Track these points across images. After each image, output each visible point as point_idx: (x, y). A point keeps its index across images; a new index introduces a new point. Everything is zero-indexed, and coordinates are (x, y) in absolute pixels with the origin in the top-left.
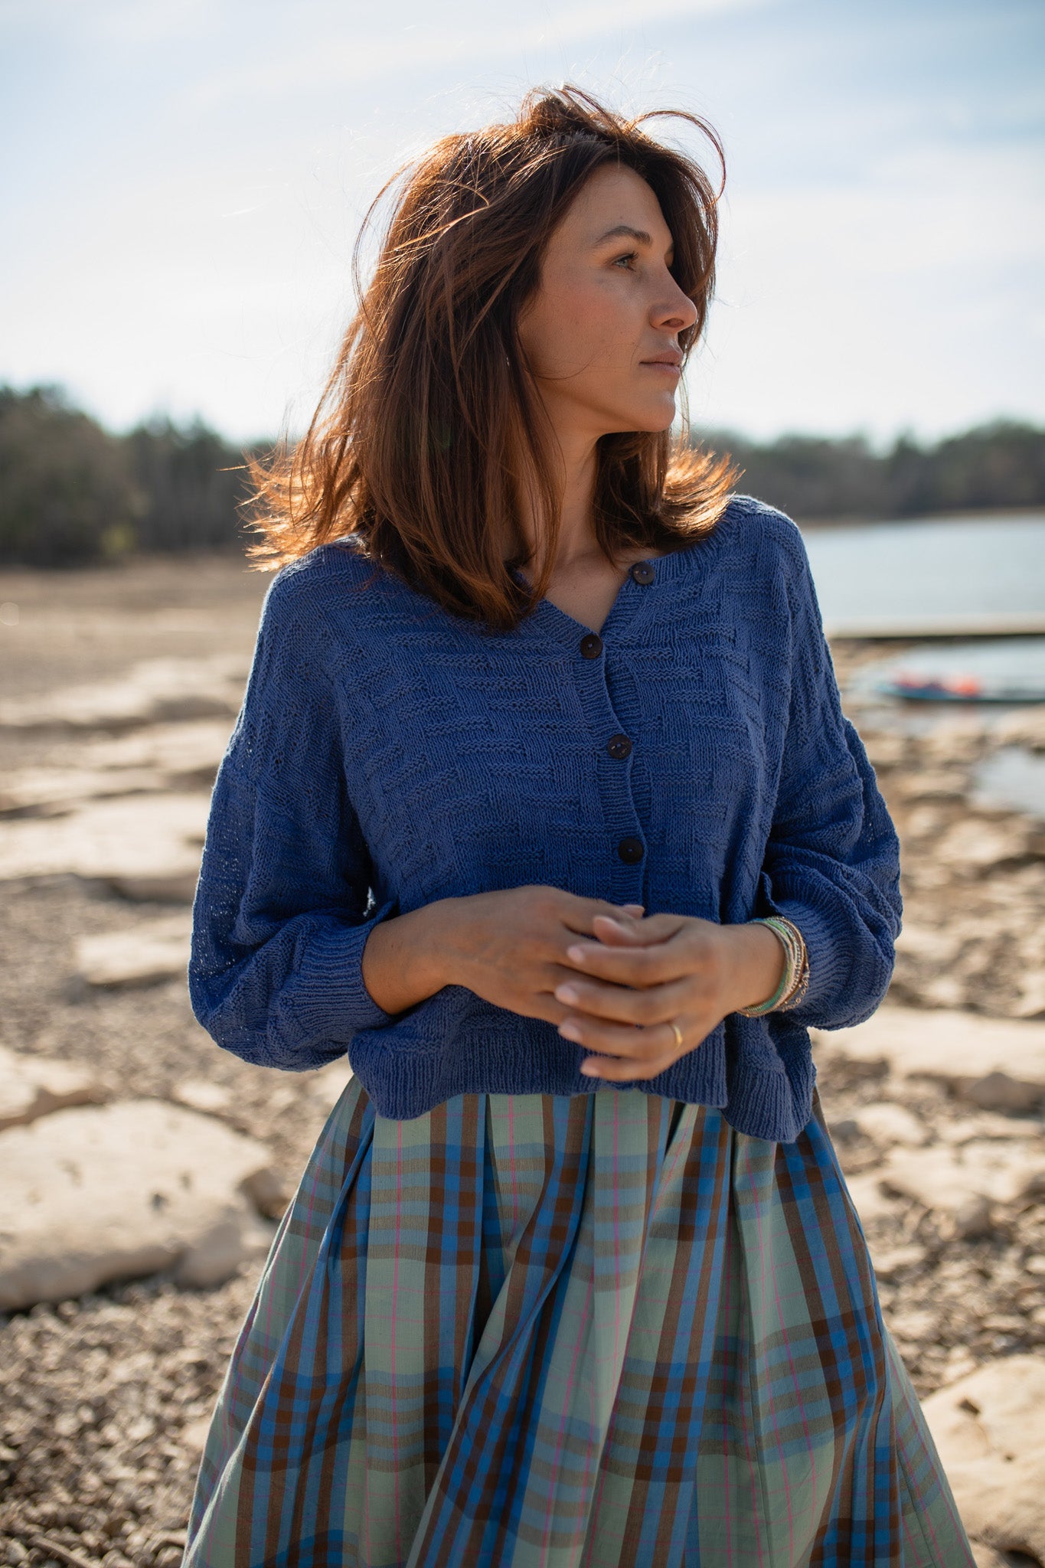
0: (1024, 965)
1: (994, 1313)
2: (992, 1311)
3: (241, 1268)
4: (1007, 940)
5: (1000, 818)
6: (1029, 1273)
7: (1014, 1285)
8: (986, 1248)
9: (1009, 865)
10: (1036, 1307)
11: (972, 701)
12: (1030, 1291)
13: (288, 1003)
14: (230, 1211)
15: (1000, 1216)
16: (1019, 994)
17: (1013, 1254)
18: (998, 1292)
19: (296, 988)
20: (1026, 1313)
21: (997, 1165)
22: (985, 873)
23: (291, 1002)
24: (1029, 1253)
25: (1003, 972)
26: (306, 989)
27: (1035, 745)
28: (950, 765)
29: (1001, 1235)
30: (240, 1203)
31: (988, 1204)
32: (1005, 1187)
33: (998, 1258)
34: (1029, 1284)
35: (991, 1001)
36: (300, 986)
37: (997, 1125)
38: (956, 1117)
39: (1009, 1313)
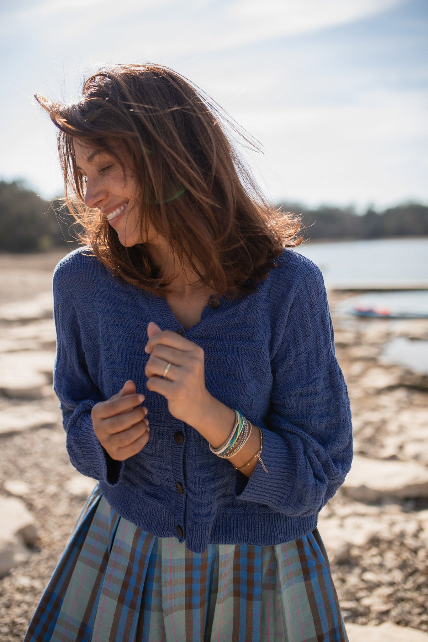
0: (387, 433)
1: (344, 600)
2: (343, 599)
3: (12, 570)
4: (384, 422)
5: (388, 368)
6: (363, 580)
7: (355, 586)
8: (346, 568)
9: (391, 389)
10: (363, 597)
11: (387, 317)
12: (361, 589)
13: (78, 442)
14: (10, 544)
15: (355, 552)
16: (382, 446)
17: (357, 571)
18: (348, 590)
19: (81, 436)
20: (358, 600)
21: (358, 527)
22: (380, 392)
23: (79, 441)
24: (365, 570)
25: (380, 437)
26: (85, 437)
27: (411, 336)
28: (373, 344)
29: (353, 561)
30: (15, 540)
31: (350, 546)
32: (360, 539)
33: (350, 572)
34: (362, 585)
35: (371, 450)
36: (82, 435)
37: (361, 508)
38: (344, 504)
39: (351, 600)
